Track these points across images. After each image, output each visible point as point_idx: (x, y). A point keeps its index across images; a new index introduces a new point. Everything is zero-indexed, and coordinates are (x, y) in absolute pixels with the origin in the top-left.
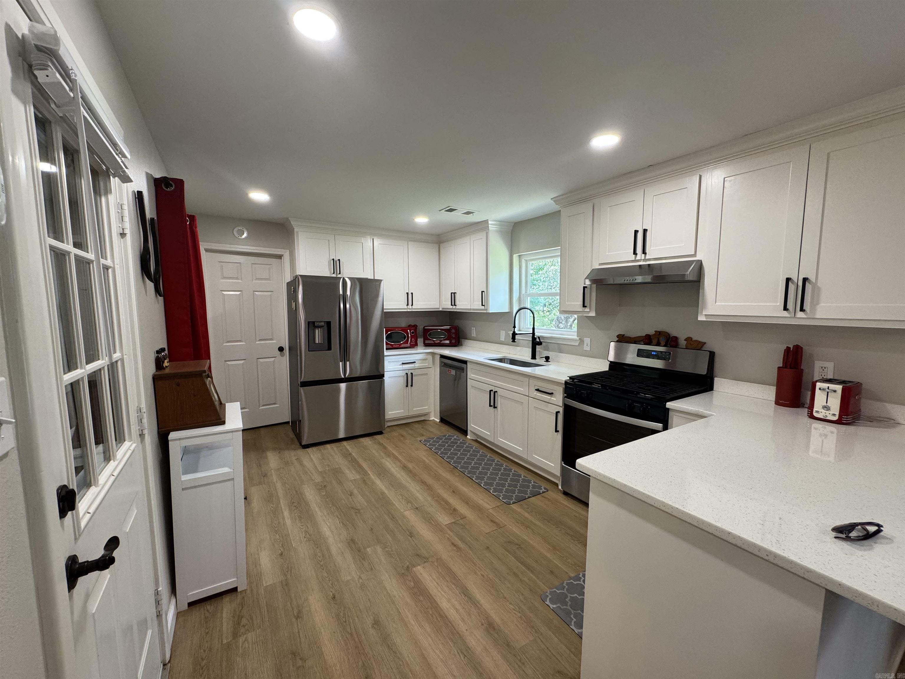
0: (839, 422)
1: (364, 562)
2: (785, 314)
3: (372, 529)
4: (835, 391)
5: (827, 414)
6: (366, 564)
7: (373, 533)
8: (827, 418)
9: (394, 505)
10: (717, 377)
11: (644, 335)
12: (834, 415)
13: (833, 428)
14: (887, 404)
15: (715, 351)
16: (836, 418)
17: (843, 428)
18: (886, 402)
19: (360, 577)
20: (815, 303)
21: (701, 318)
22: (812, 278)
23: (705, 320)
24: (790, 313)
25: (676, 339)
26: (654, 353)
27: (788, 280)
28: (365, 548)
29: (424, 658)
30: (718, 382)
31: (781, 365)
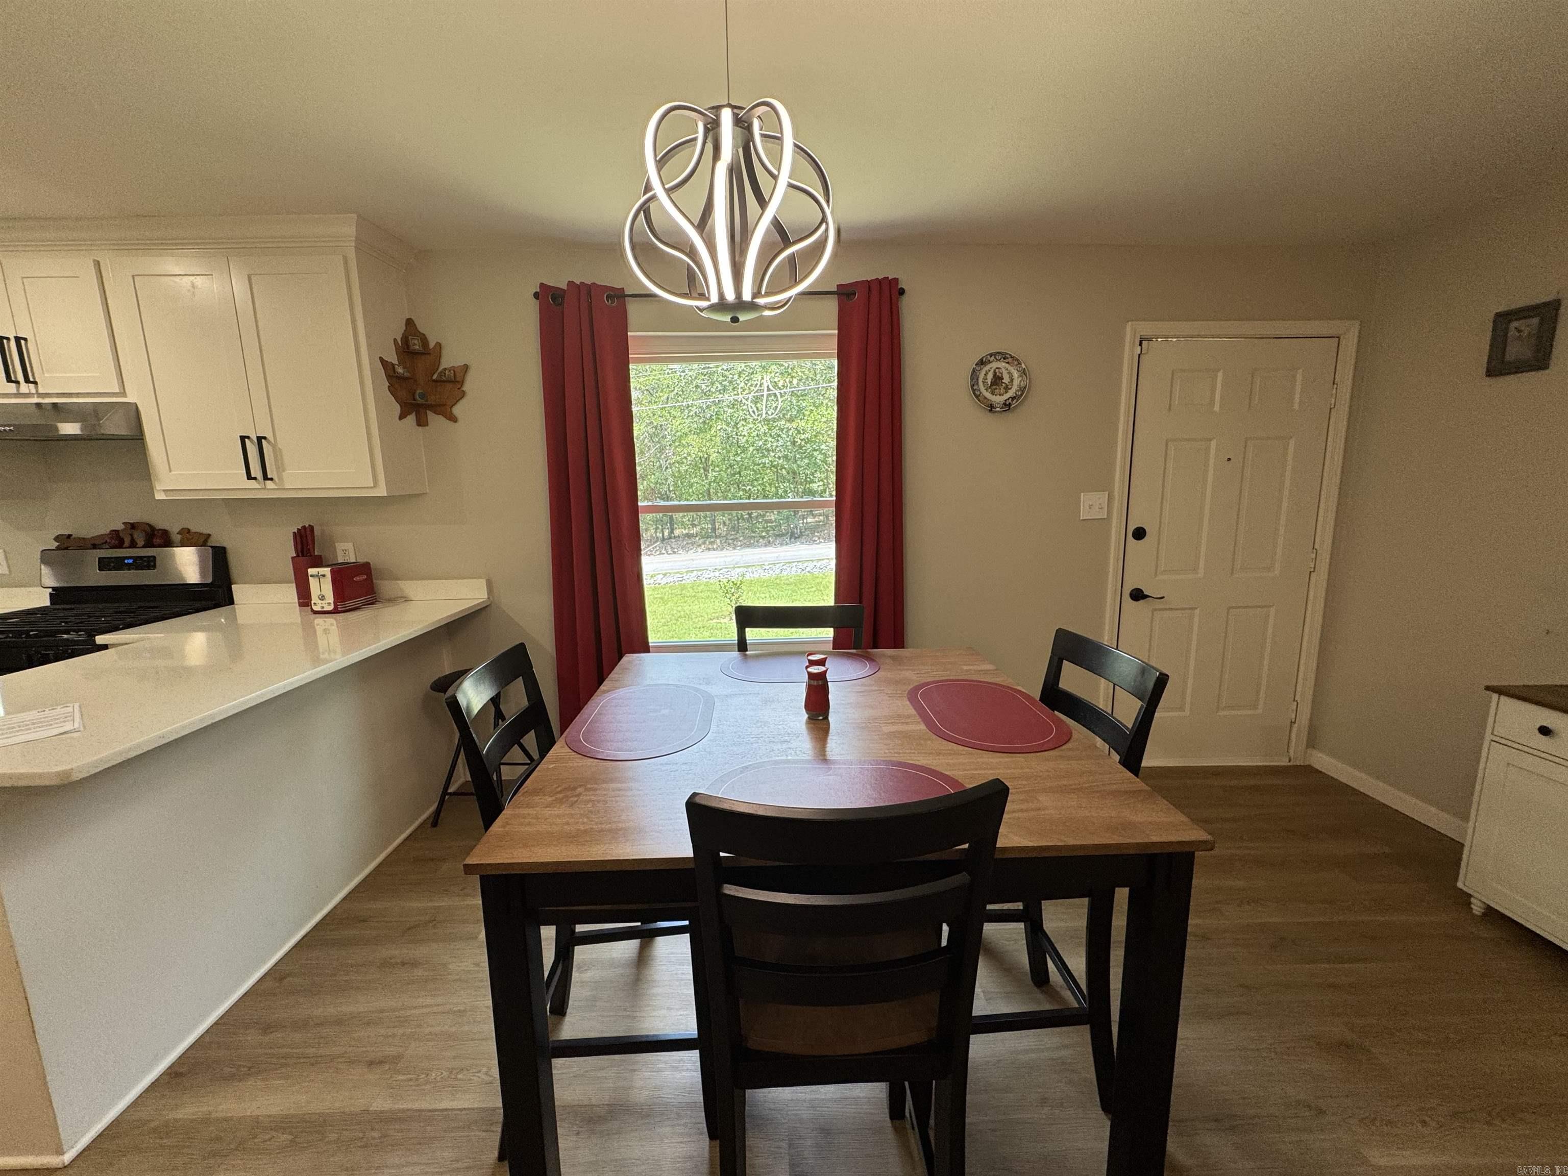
0: (335, 611)
2: (252, 484)
4: (324, 576)
5: (324, 605)
8: (325, 609)
10: (235, 583)
11: (108, 531)
12: (329, 604)
13: (330, 620)
14: (399, 582)
15: (225, 545)
16: (331, 608)
17: (340, 616)
18: (399, 579)
20: (280, 468)
21: (158, 495)
22: (269, 436)
23: (165, 498)
24: (259, 483)
25: (165, 533)
26: (131, 561)
27: (243, 439)
30: (238, 590)
31: (295, 555)
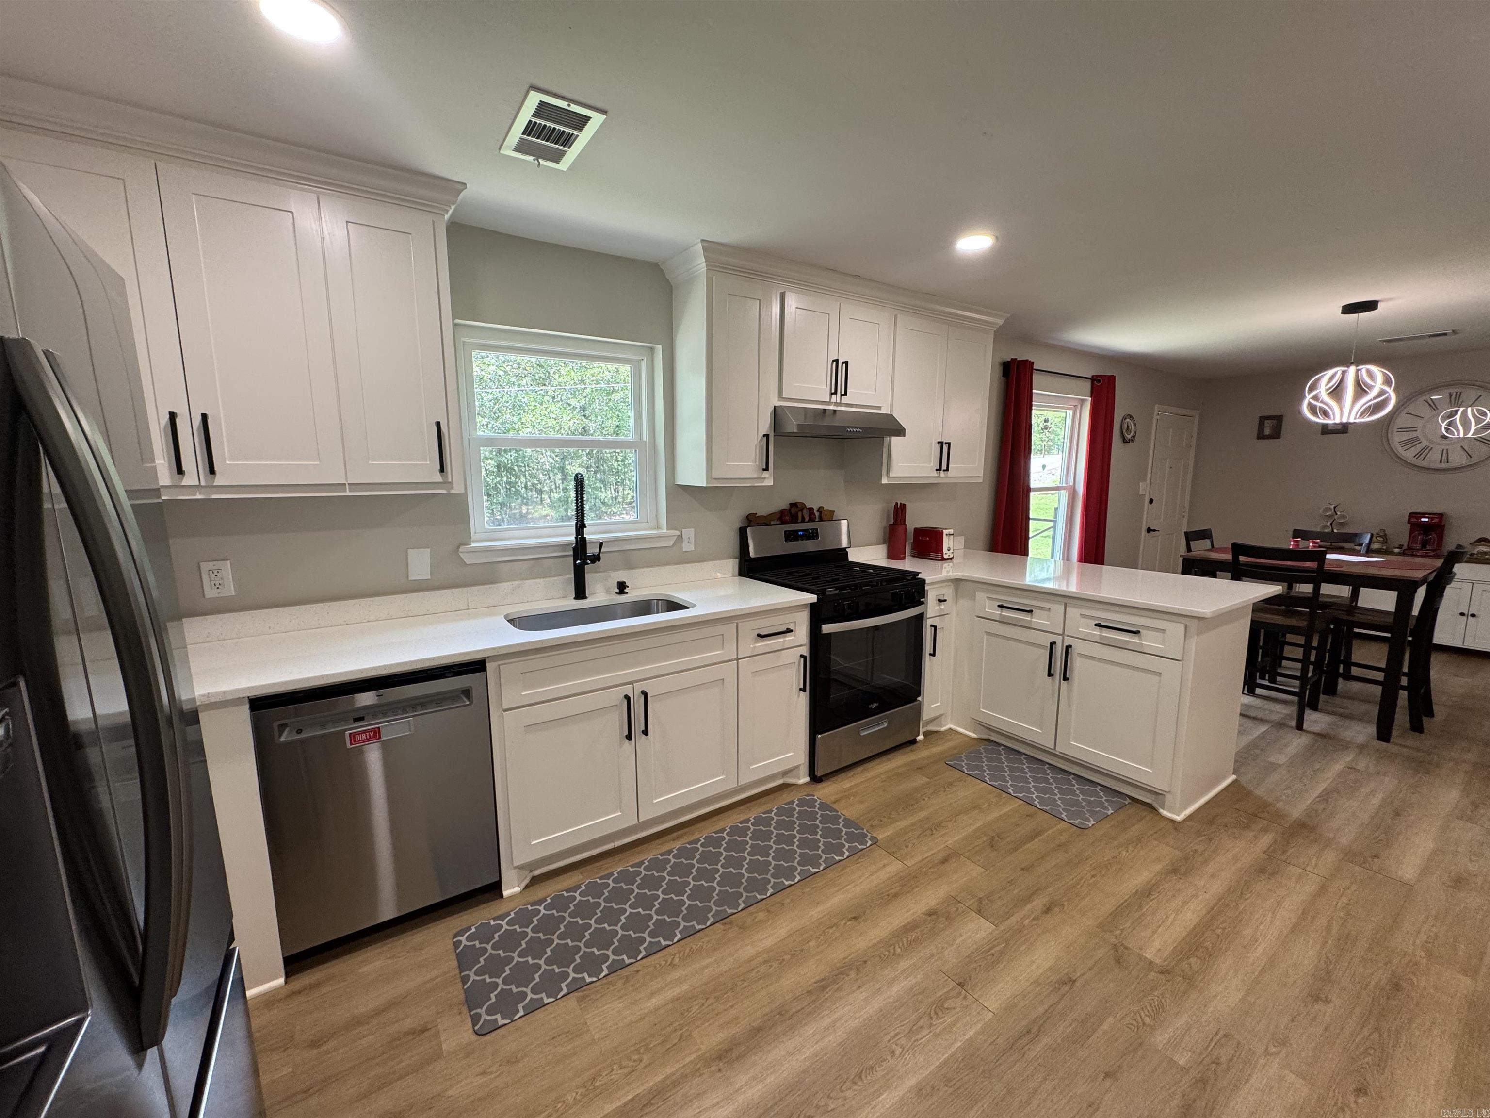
1: (1224, 1059)
3: (1107, 1075)
5: (950, 554)
6: (1225, 1053)
7: (1120, 1067)
9: (971, 1042)
19: (1266, 1052)
21: (885, 481)
26: (801, 533)
28: (1185, 1070)
29: (1296, 929)
31: (892, 523)
